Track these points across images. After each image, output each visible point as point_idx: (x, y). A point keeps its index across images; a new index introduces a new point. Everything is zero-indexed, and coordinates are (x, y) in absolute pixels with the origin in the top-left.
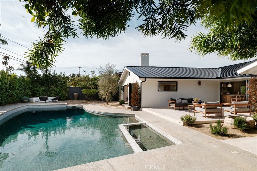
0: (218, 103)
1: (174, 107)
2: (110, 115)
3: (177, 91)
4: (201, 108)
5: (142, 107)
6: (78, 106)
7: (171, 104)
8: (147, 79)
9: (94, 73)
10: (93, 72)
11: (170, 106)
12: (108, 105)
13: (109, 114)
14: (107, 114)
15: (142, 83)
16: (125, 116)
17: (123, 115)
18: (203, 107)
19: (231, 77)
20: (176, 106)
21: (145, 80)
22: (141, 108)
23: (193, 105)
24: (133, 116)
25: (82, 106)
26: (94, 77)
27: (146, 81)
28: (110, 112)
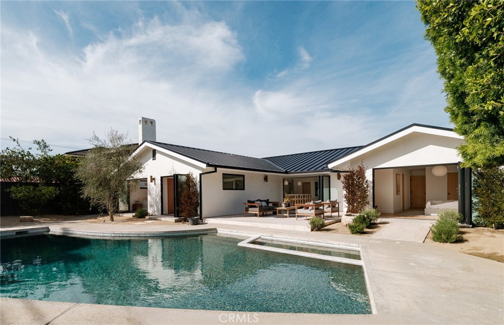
0: (320, 203)
1: (258, 213)
2: (169, 235)
3: (244, 189)
4: (308, 209)
5: (203, 217)
6: (36, 229)
7: (250, 209)
8: (218, 168)
9: (45, 146)
10: (42, 145)
11: (249, 212)
12: (112, 219)
13: (167, 235)
14: (163, 235)
15: (202, 176)
16: (201, 233)
17: (197, 233)
18: (310, 208)
19: (296, 172)
20: (259, 211)
21: (214, 170)
22: (202, 219)
23: (296, 207)
24: (214, 231)
25: (48, 228)
26: (46, 156)
27: (216, 171)
28: (170, 231)
